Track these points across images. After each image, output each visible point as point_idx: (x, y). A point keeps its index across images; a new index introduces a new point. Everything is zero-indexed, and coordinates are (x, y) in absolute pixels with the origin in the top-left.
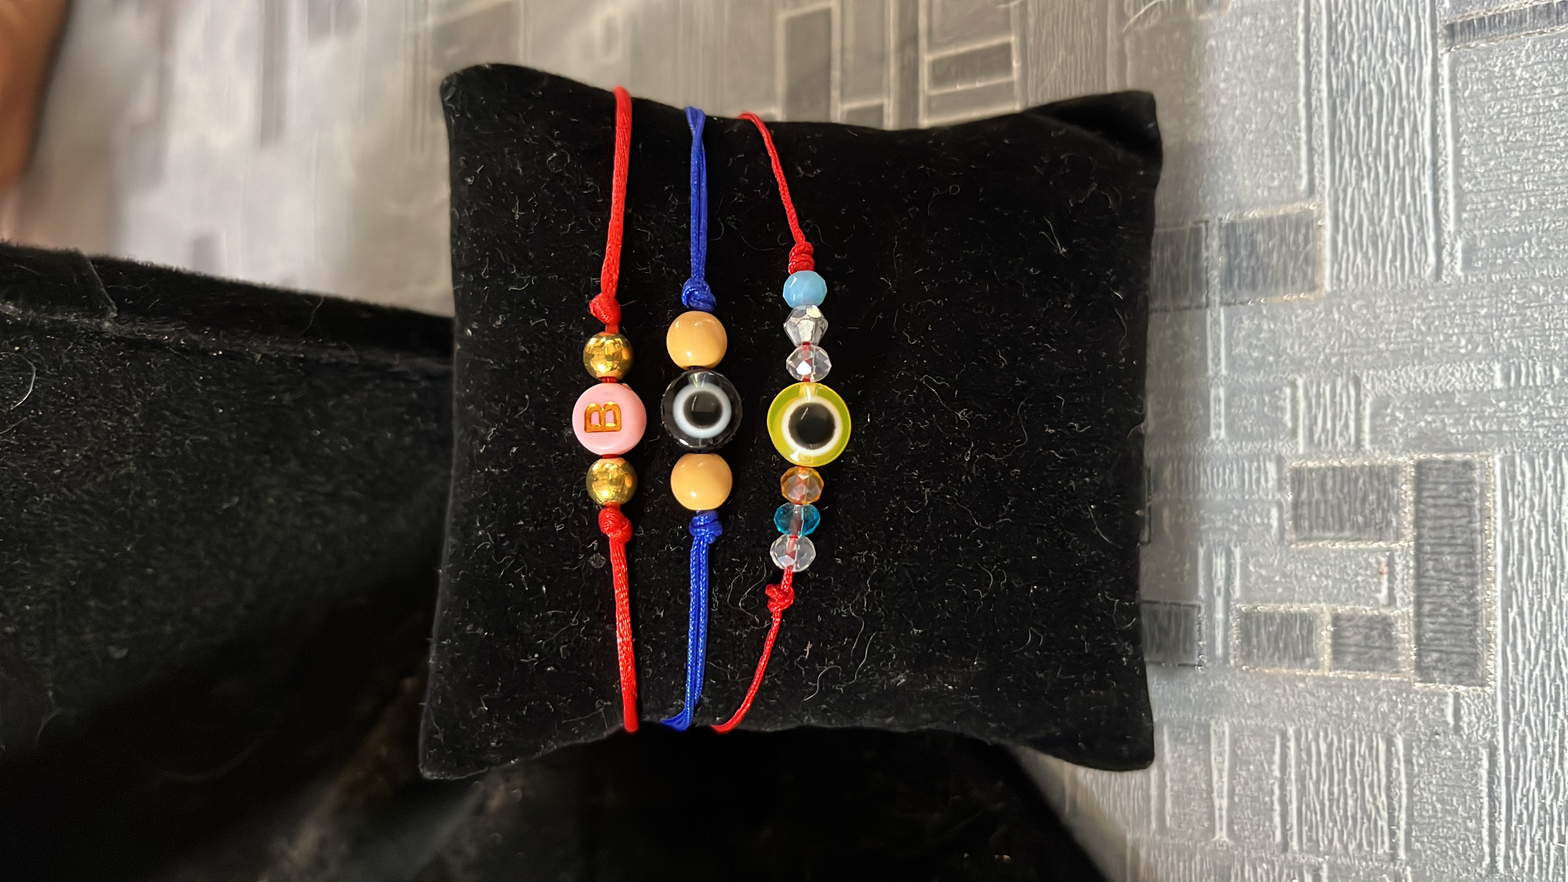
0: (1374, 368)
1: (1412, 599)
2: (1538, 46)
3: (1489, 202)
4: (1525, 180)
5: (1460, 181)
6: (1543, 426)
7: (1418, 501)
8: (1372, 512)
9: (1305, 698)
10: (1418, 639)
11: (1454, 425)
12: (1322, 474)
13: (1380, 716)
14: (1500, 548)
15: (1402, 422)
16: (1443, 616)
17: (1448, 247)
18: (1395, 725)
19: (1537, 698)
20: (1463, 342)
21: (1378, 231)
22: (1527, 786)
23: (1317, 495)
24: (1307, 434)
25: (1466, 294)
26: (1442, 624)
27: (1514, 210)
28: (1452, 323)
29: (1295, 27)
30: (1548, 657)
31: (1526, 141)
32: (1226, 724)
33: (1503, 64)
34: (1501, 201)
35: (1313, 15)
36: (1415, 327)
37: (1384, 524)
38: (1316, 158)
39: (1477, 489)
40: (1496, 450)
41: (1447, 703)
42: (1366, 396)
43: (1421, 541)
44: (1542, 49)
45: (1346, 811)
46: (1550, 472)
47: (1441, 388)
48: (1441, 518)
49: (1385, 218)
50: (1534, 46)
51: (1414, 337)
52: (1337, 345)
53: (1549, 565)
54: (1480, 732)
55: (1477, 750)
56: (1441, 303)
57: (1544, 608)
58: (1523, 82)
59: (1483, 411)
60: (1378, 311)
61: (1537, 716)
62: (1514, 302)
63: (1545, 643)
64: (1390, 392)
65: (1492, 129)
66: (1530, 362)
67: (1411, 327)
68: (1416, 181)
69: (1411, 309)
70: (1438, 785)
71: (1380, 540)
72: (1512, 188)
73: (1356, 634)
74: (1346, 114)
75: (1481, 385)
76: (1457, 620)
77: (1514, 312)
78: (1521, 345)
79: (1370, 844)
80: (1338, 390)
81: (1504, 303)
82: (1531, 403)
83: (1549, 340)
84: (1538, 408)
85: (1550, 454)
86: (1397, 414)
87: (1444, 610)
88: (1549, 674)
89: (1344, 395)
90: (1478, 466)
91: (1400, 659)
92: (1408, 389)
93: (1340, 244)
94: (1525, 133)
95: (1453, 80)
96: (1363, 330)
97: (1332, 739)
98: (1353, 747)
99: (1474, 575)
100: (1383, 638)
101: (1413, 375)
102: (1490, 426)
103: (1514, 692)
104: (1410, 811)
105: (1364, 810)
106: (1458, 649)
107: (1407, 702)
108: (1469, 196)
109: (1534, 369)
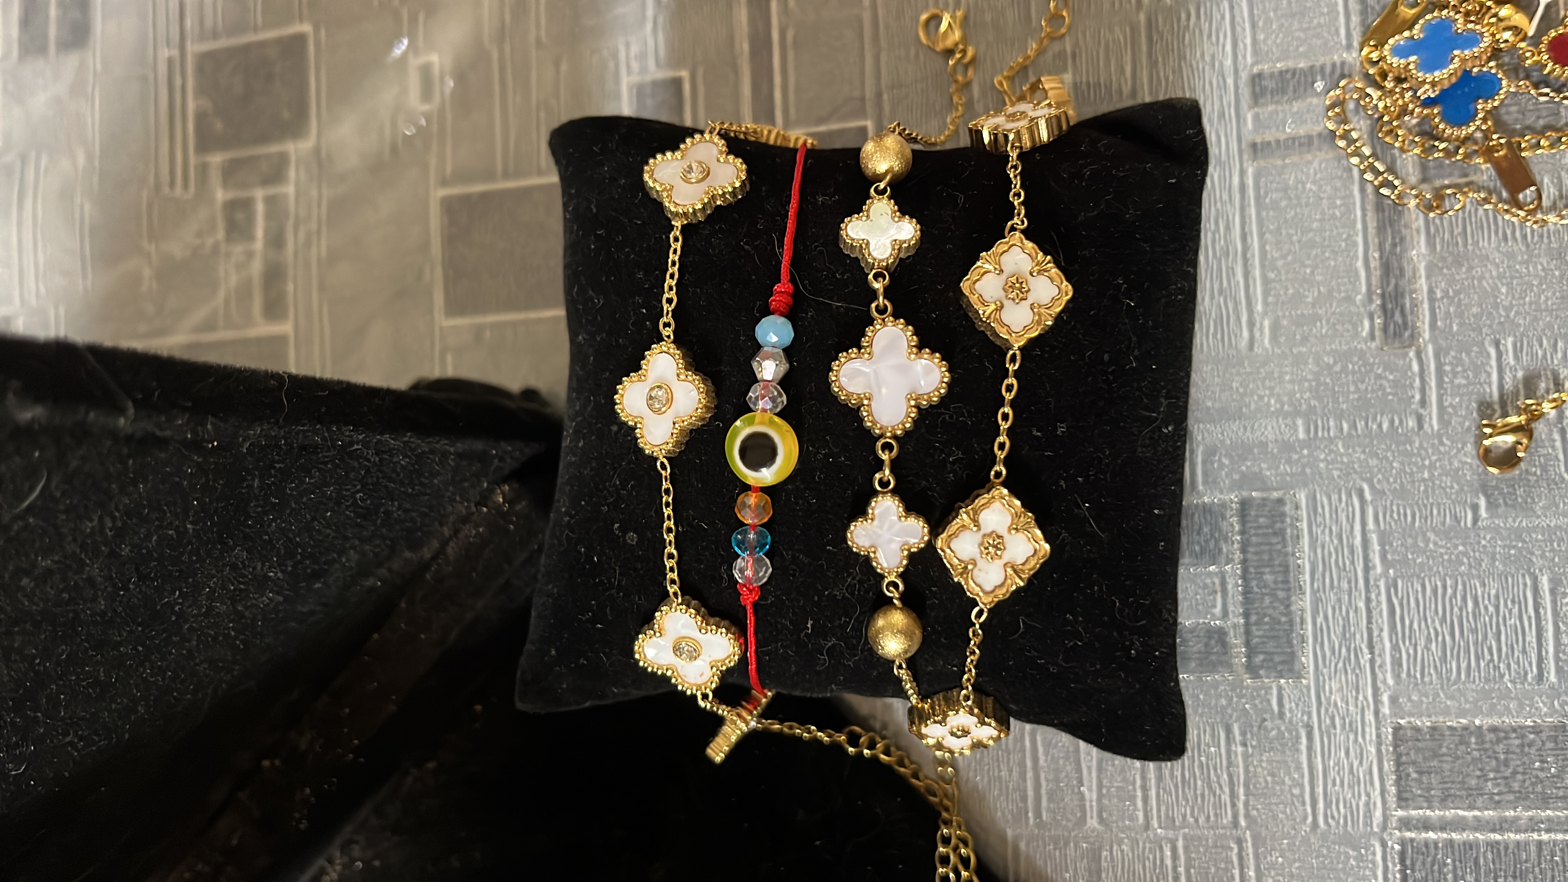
1: (1241, 611)
2: (1323, 165)
3: (1288, 289)
4: (1316, 272)
5: (1265, 272)
6: (1336, 469)
7: (1242, 533)
8: (1207, 541)
10: (1247, 644)
11: (1269, 469)
13: (1219, 709)
14: (1307, 567)
15: (1228, 466)
16: (1266, 624)
17: (1258, 325)
18: (1231, 717)
19: (1342, 685)
20: (1273, 401)
21: (1202, 309)
22: (1338, 756)
25: (1274, 363)
26: (1265, 631)
27: (1308, 296)
28: (1263, 386)
30: (1349, 652)
31: (1316, 241)
33: (1296, 177)
34: (1298, 289)
36: (1234, 389)
37: (1216, 551)
39: (1288, 521)
40: (1302, 489)
41: (1272, 694)
42: (1198, 446)
43: (1246, 564)
44: (1326, 168)
45: (1195, 789)
46: (1343, 505)
47: (1257, 439)
48: (1261, 544)
49: (1206, 299)
50: (1320, 165)
51: (1234, 397)
53: (1346, 580)
54: (1299, 716)
55: (1297, 730)
56: (1254, 370)
57: (1344, 613)
58: (1311, 194)
59: (1291, 457)
60: (1203, 376)
61: (1342, 700)
62: (1310, 370)
63: (1346, 641)
64: (1215, 443)
65: (1289, 230)
66: (1325, 418)
68: (1231, 271)
69: (1231, 375)
70: (1268, 761)
71: (1214, 564)
72: (1306, 278)
73: (1198, 643)
75: (1288, 437)
76: (1277, 627)
77: (1311, 378)
78: (1317, 404)
79: (1216, 815)
81: (1303, 371)
82: (1327, 451)
83: (1338, 400)
84: (1333, 455)
85: (1343, 491)
86: (1223, 460)
87: (1267, 619)
88: (1350, 665)
90: (1288, 502)
91: (1233, 661)
92: (1231, 440)
94: (1315, 235)
95: (1256, 187)
98: (1199, 736)
99: (1289, 589)
100: (1219, 645)
101: (1235, 429)
102: (1297, 469)
103: (1324, 681)
104: (1247, 786)
105: (1210, 788)
106: (1279, 650)
107: (1240, 697)
108: (1273, 285)
109: (1328, 424)
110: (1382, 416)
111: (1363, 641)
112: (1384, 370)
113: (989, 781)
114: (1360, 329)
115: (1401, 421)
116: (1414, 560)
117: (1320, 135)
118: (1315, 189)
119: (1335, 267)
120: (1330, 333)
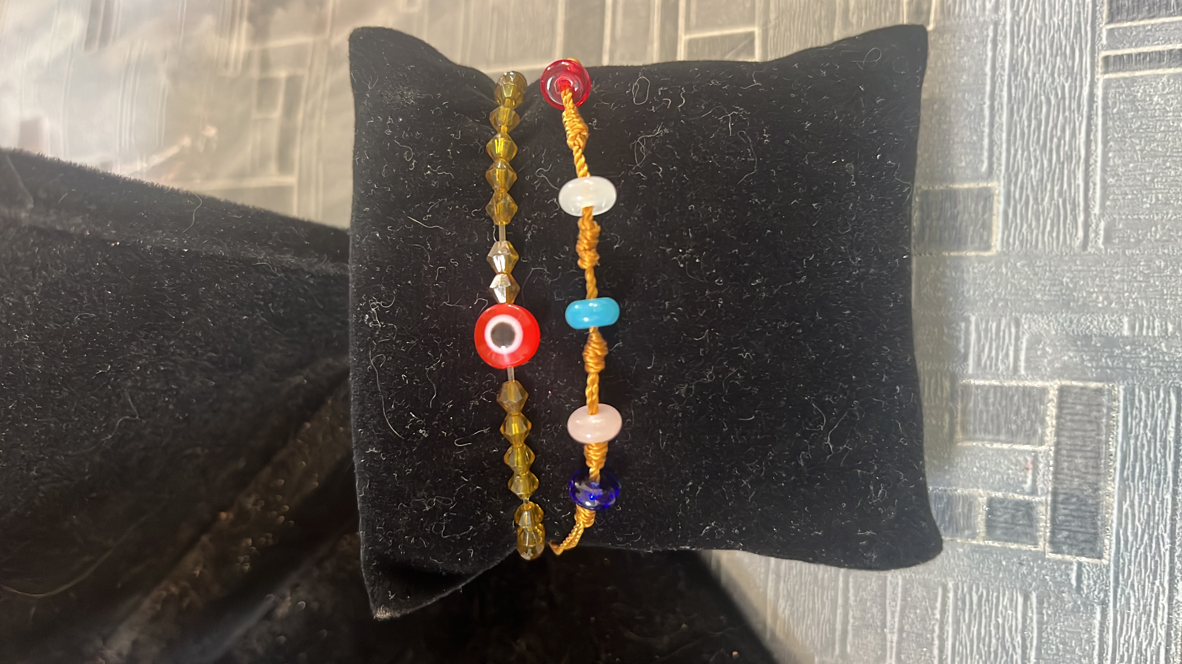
0: (1031, 313)
1: (1050, 489)
2: (1172, 81)
3: (1127, 194)
4: (1156, 180)
5: (1106, 177)
6: (1157, 366)
7: (1058, 417)
8: (1023, 422)
9: (963, 560)
10: (1053, 519)
11: (1090, 361)
12: (986, 390)
13: (1020, 576)
14: (1119, 455)
15: (1051, 355)
16: (1073, 504)
17: (1094, 226)
18: (1031, 585)
19: (1141, 569)
20: (1101, 298)
21: (1041, 209)
22: (1129, 634)
23: (981, 406)
24: (976, 358)
25: (1106, 263)
26: (1071, 510)
27: (1146, 203)
28: (1093, 284)
29: (985, 46)
30: (1151, 539)
31: (1158, 151)
32: (900, 577)
33: (1145, 91)
34: (1136, 195)
35: (999, 38)
36: (1065, 284)
37: (1032, 432)
38: (995, 148)
39: (1105, 410)
40: (1121, 382)
41: (1072, 569)
42: (1023, 333)
43: (1059, 447)
44: (1174, 83)
45: (989, 647)
46: (1160, 401)
47: (1082, 331)
48: (1074, 430)
49: (1046, 199)
50: (1169, 81)
51: (1064, 291)
52: (1003, 293)
53: (1156, 472)
54: (1096, 593)
55: (1092, 605)
56: (1085, 268)
57: (1150, 503)
58: (1158, 106)
59: (1113, 352)
60: (1037, 269)
61: (1139, 583)
62: (1141, 272)
63: (1149, 529)
64: (1042, 332)
65: (1133, 140)
66: (1151, 318)
67: (1062, 283)
68: (1072, 174)
69: (1063, 270)
70: (1061, 630)
71: (1028, 444)
72: (1145, 185)
73: (1005, 513)
74: (1021, 117)
75: (1113, 332)
76: (1083, 508)
77: (1141, 279)
78: (1145, 305)
80: (1002, 328)
81: (1134, 272)
82: (1149, 349)
83: (1166, 302)
84: (1155, 353)
85: (1162, 388)
86: (1047, 349)
87: (1074, 500)
88: (1151, 552)
89: (1007, 332)
90: (1106, 393)
91: (1038, 534)
92: (1056, 330)
93: (1010, 216)
94: (1158, 145)
95: (1105, 98)
96: (1024, 283)
97: (982, 592)
98: (998, 598)
99: (1099, 474)
100: (1026, 518)
101: (1061, 321)
102: (1118, 364)
103: (1124, 564)
104: (1039, 649)
105: (1004, 647)
106: (1083, 530)
107: (1041, 567)
108: (1112, 189)
109: (1153, 324)
111: (1165, 532)
113: (804, 611)
117: (1170, 52)
118: (1162, 102)
119: (1175, 176)
120: (1165, 238)
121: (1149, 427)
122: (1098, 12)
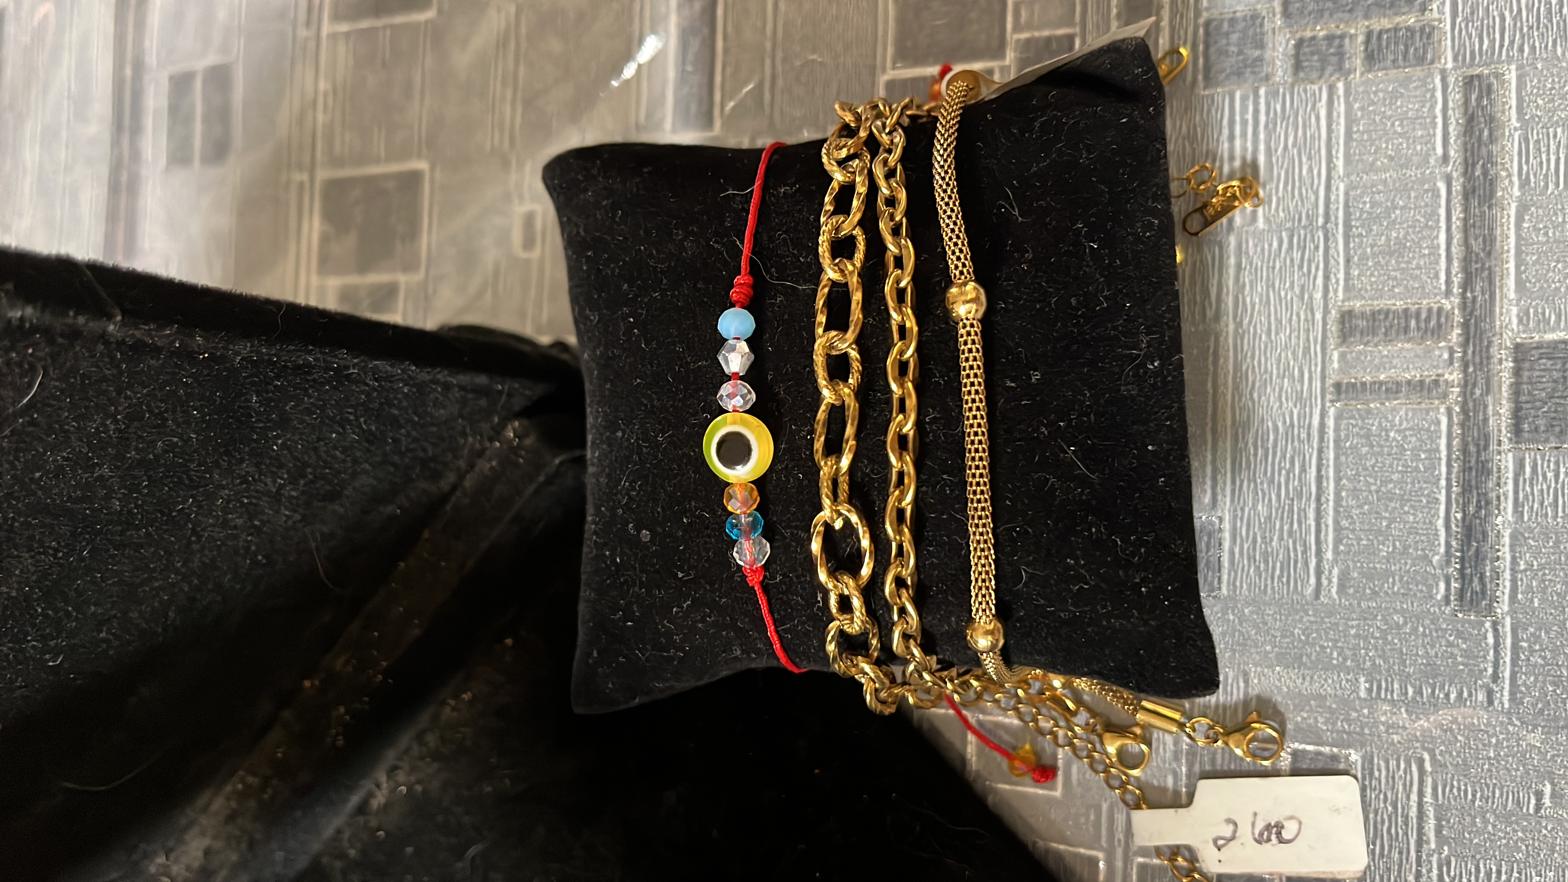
0: (1261, 666)
2: (1409, 414)
3: (1361, 539)
4: (1393, 526)
5: (1339, 518)
6: (1396, 734)
11: (1325, 723)
17: (1327, 572)
20: (1335, 655)
21: (1270, 550)
25: (1340, 615)
27: (1382, 550)
28: (1327, 638)
29: (1207, 359)
31: (1395, 494)
33: (1380, 425)
34: (1372, 541)
36: (1296, 636)
38: (1219, 477)
40: (1359, 749)
44: (1412, 417)
46: (1401, 773)
47: (1316, 691)
49: (1275, 538)
50: (1407, 414)
51: (1295, 644)
52: (1230, 642)
53: (1397, 850)
56: (1319, 619)
58: (1394, 444)
59: (1349, 715)
60: (1266, 618)
62: (1378, 627)
64: (1273, 688)
65: (1368, 478)
66: (1390, 679)
67: (1294, 636)
68: (1303, 512)
69: (1294, 620)
72: (1381, 531)
74: (1247, 444)
75: (1349, 693)
77: (1379, 635)
80: (1230, 681)
81: (1370, 627)
82: (1388, 713)
83: (1405, 663)
85: (1402, 758)
89: (1235, 685)
90: (1343, 760)
92: (1288, 688)
93: (1237, 556)
94: (1395, 487)
95: (1337, 429)
96: (1253, 632)
101: (1293, 677)
102: (1355, 728)
108: (1345, 532)
109: (1392, 685)
110: (1450, 686)
112: (1457, 637)
114: (1435, 591)
115: (1470, 695)
116: (1471, 841)
117: (1409, 382)
118: (1399, 438)
119: (1414, 523)
120: (1402, 591)
121: (1389, 801)
122: (1329, 332)
